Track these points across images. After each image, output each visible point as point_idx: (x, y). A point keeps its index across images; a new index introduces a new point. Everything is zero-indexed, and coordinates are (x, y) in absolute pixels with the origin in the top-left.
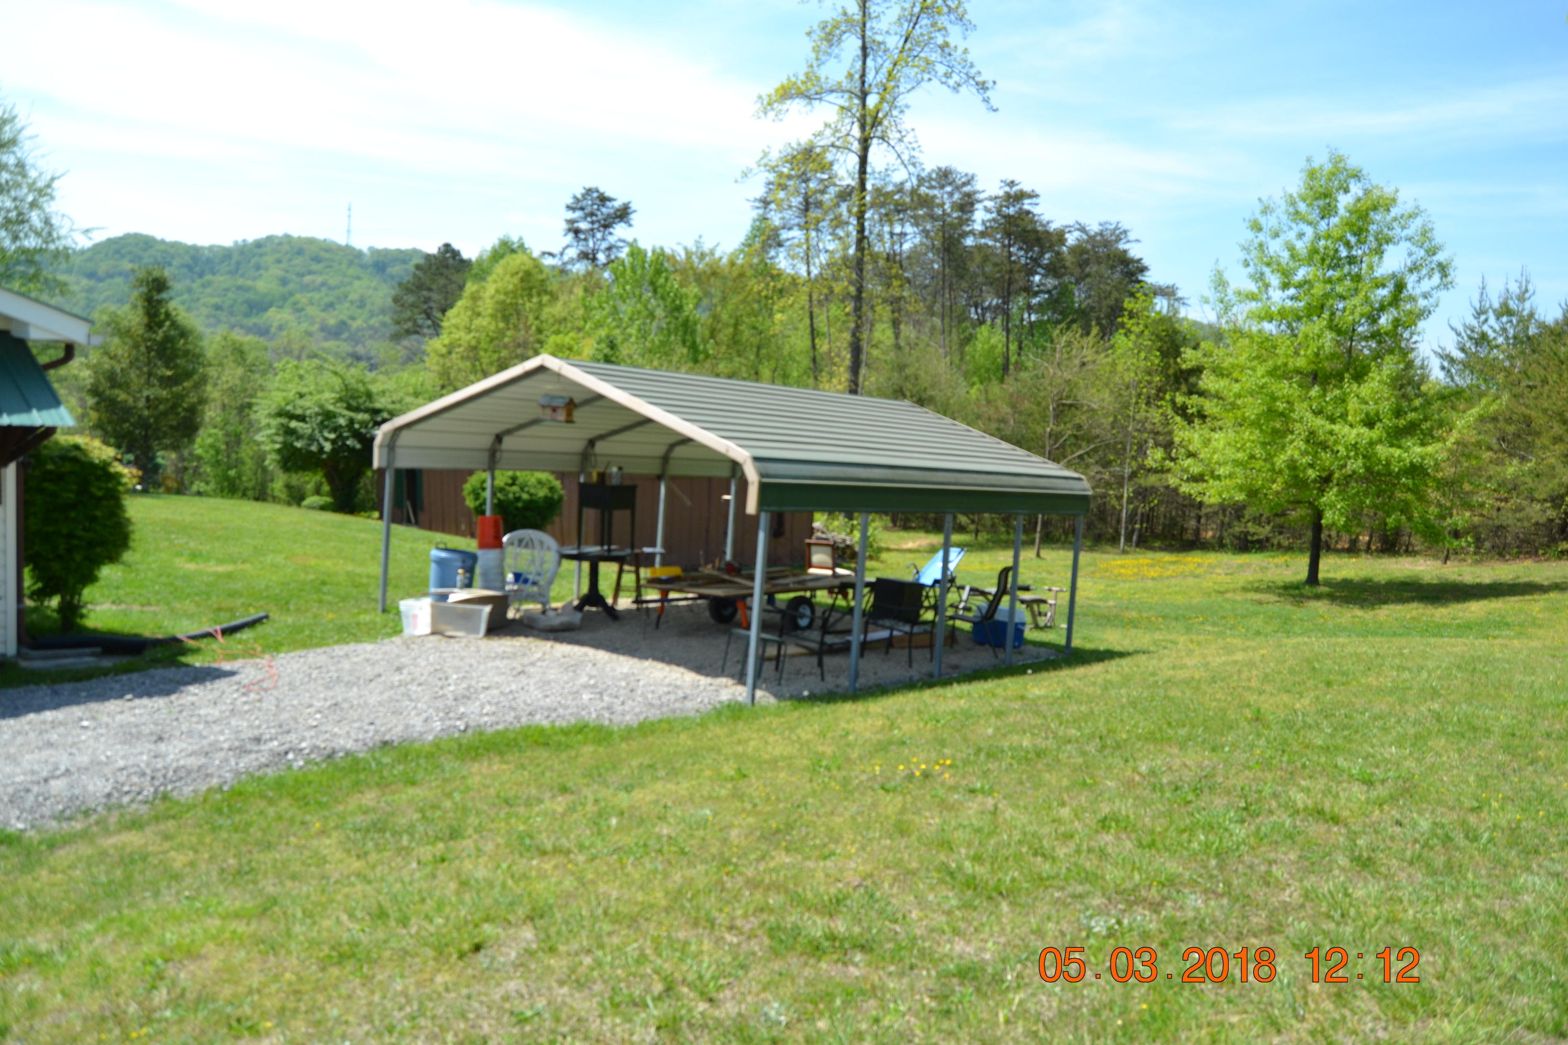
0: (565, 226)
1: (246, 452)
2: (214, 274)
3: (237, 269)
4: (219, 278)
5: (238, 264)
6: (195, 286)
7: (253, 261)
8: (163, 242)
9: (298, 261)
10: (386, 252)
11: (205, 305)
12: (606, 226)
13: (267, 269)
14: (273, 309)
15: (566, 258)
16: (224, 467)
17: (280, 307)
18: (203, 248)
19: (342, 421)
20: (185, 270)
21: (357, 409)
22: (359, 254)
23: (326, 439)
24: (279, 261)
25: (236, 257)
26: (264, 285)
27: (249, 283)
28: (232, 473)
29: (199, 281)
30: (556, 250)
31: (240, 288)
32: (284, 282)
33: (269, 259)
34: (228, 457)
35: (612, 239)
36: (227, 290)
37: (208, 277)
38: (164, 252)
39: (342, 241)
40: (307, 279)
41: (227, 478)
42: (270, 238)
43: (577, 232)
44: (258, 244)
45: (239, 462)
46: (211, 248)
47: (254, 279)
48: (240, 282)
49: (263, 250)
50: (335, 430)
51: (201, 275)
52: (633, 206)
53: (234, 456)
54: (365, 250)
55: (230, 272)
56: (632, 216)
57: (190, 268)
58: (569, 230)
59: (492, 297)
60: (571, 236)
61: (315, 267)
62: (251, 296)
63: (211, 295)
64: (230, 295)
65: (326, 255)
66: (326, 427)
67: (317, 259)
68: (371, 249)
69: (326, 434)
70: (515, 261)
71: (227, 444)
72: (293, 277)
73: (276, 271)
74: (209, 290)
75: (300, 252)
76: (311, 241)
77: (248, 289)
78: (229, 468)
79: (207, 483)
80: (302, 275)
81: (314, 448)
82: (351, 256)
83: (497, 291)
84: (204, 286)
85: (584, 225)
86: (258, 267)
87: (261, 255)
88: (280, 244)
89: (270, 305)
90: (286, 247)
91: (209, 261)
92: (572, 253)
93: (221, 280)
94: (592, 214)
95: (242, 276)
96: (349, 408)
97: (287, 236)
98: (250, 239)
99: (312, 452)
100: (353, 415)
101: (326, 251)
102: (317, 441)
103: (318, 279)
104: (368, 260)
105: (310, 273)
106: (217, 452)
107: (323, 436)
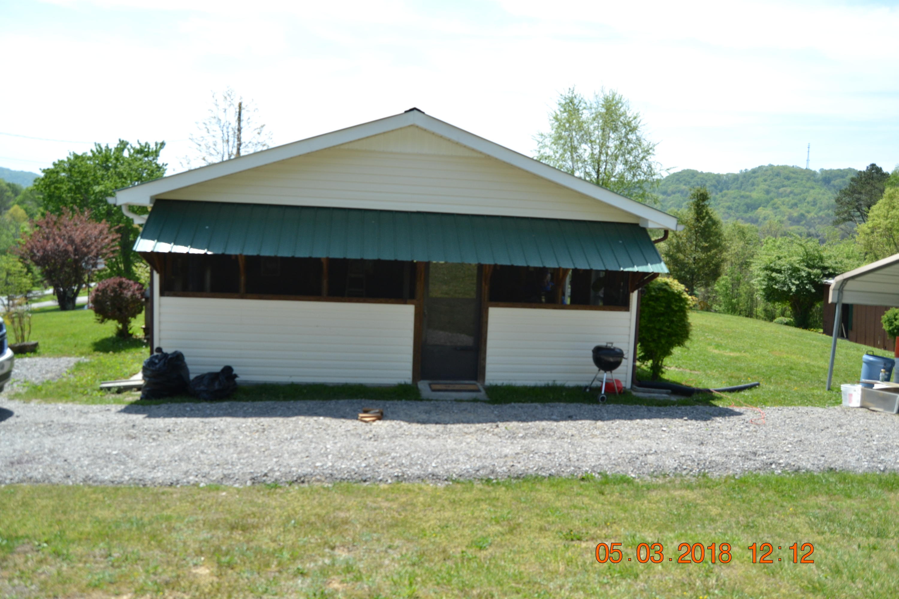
1: (743, 289)
2: (728, 189)
3: (741, 186)
4: (731, 192)
5: (742, 183)
6: (717, 196)
7: (751, 181)
8: (702, 173)
9: (777, 180)
10: (831, 171)
11: (723, 207)
13: (758, 186)
14: (761, 208)
16: (730, 297)
17: (765, 207)
18: (723, 175)
19: (804, 274)
20: (713, 188)
21: (813, 267)
22: (814, 173)
23: (793, 284)
24: (765, 180)
25: (741, 179)
26: (756, 194)
27: (748, 193)
28: (734, 301)
29: (720, 194)
31: (742, 197)
32: (768, 192)
33: (760, 179)
34: (733, 292)
36: (735, 198)
37: (725, 191)
38: (702, 178)
39: (804, 167)
40: (782, 190)
41: (731, 303)
42: (760, 168)
44: (754, 171)
45: (739, 295)
46: (727, 175)
47: (751, 191)
48: (743, 193)
49: (756, 175)
50: (798, 279)
51: (721, 191)
53: (736, 291)
54: (818, 171)
55: (737, 188)
57: (716, 187)
61: (786, 183)
62: (748, 201)
63: (726, 201)
64: (737, 201)
65: (794, 175)
66: (793, 277)
67: (788, 178)
68: (822, 170)
69: (793, 281)
71: (732, 284)
72: (774, 189)
73: (763, 186)
74: (725, 199)
75: (778, 174)
76: (785, 168)
77: (747, 197)
78: (733, 298)
79: (720, 306)
80: (778, 188)
81: (785, 289)
82: (809, 175)
84: (722, 196)
86: (753, 185)
87: (755, 178)
88: (767, 170)
89: (760, 206)
90: (770, 172)
91: (726, 182)
93: (732, 193)
95: (744, 190)
96: (808, 266)
97: (771, 166)
98: (749, 169)
99: (784, 291)
100: (810, 270)
101: (794, 173)
102: (788, 285)
103: (789, 190)
104: (819, 177)
105: (783, 186)
106: (727, 289)
107: (791, 282)
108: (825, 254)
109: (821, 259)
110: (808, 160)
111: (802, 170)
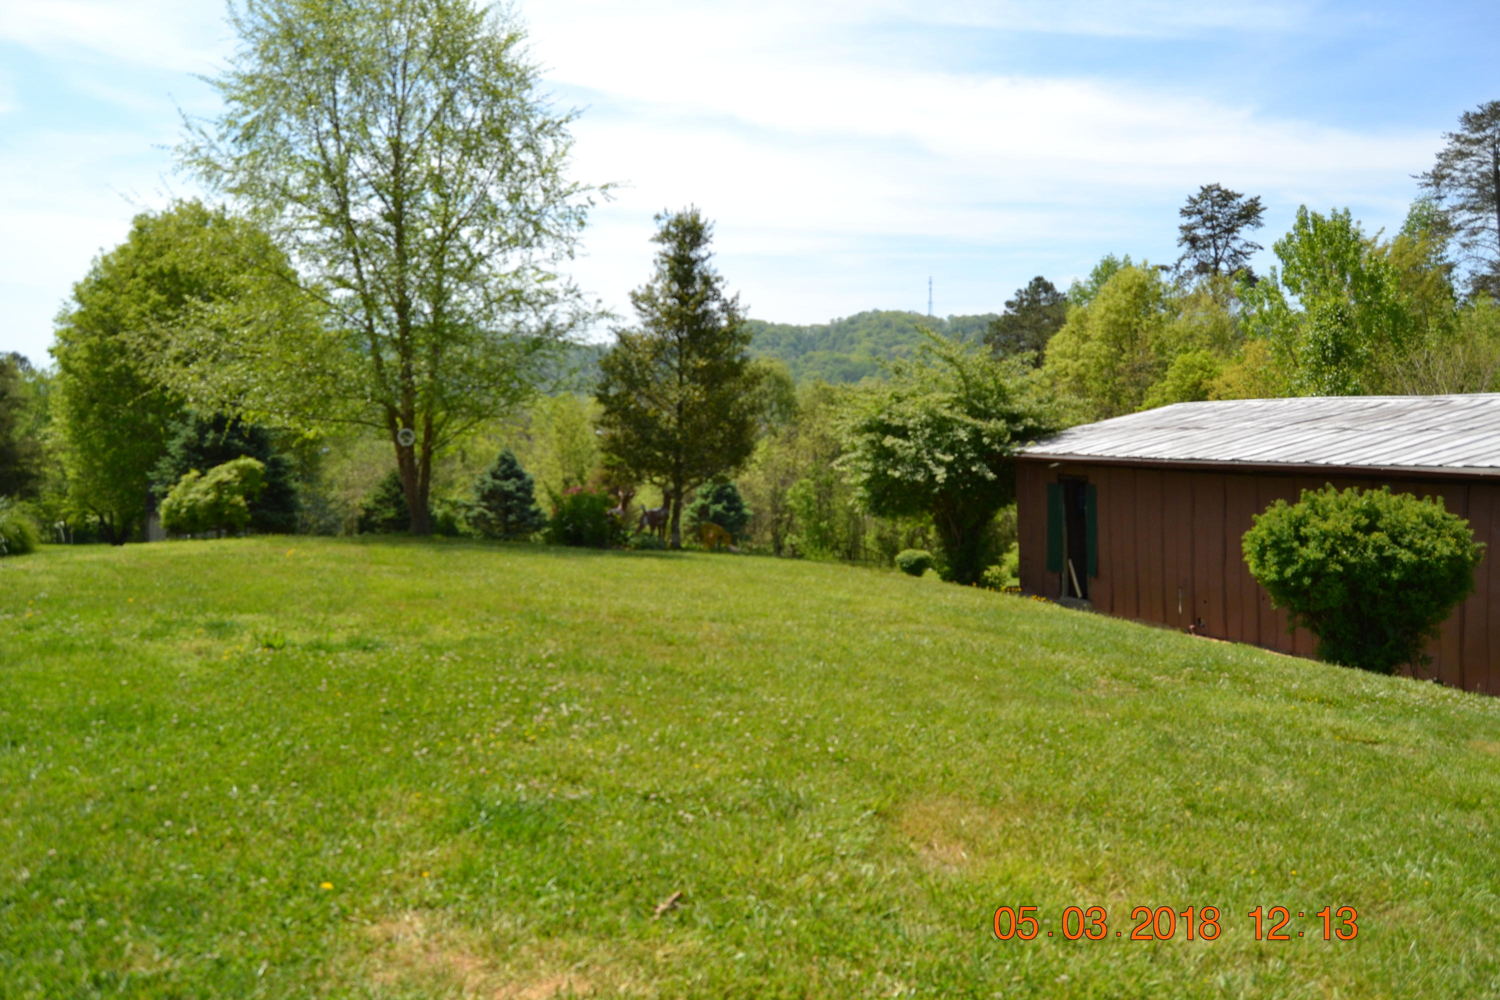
0: (1180, 234)
1: (837, 502)
2: (815, 350)
3: (834, 344)
4: (819, 353)
5: (835, 340)
6: (799, 361)
7: (848, 336)
8: (772, 325)
9: (887, 333)
10: (964, 319)
12: (1230, 231)
13: (859, 343)
14: (865, 378)
15: (1182, 271)
16: (814, 519)
17: (872, 375)
18: (805, 328)
19: (963, 435)
20: (791, 348)
21: (986, 415)
22: (939, 323)
24: (869, 335)
25: (833, 334)
26: (858, 357)
27: (845, 356)
28: (824, 524)
29: (802, 357)
30: (1170, 262)
31: (837, 361)
32: (874, 352)
33: (862, 333)
34: (820, 508)
35: (1235, 245)
36: (825, 363)
37: (810, 353)
38: (774, 334)
39: (924, 312)
40: (895, 349)
41: (819, 530)
42: (861, 315)
43: (1193, 241)
44: (852, 321)
45: (831, 514)
46: (812, 328)
47: (849, 352)
48: (837, 355)
49: (855, 326)
50: (951, 449)
51: (804, 352)
52: (1263, 203)
53: (825, 507)
54: (945, 318)
55: (829, 348)
56: (1261, 214)
57: (795, 347)
58: (1186, 239)
59: (1102, 318)
60: (1187, 245)
61: (901, 337)
62: (846, 367)
63: (812, 369)
64: (829, 367)
65: (911, 326)
66: (938, 445)
67: (903, 331)
68: (951, 318)
69: (939, 455)
70: (1125, 279)
71: (819, 495)
72: (883, 348)
73: (867, 344)
74: (810, 364)
75: (888, 325)
76: (897, 314)
77: (844, 361)
78: (821, 519)
79: (799, 535)
80: (889, 346)
81: (919, 477)
82: (936, 324)
83: (1108, 309)
84: (806, 361)
85: (1201, 232)
86: (852, 342)
87: (855, 330)
88: (870, 319)
89: (863, 374)
90: (876, 322)
91: (810, 339)
92: (1189, 264)
93: (821, 355)
94: (1212, 218)
95: (839, 350)
97: (877, 312)
98: (845, 316)
99: (916, 482)
100: (979, 423)
101: (911, 322)
102: (925, 466)
103: (905, 348)
104: (948, 327)
105: (897, 343)
106: (809, 504)
107: (933, 459)
108: (1010, 384)
109: (1003, 394)
110: (930, 303)
111: (921, 318)
